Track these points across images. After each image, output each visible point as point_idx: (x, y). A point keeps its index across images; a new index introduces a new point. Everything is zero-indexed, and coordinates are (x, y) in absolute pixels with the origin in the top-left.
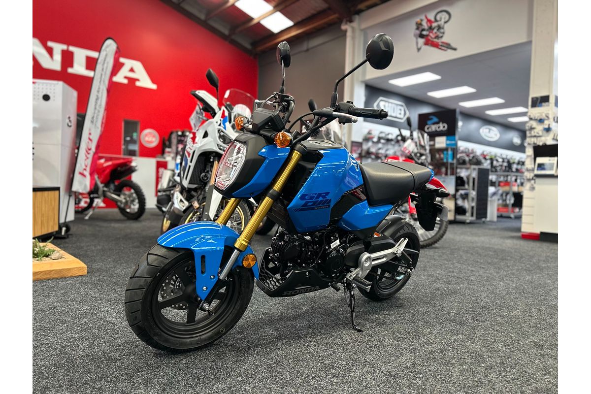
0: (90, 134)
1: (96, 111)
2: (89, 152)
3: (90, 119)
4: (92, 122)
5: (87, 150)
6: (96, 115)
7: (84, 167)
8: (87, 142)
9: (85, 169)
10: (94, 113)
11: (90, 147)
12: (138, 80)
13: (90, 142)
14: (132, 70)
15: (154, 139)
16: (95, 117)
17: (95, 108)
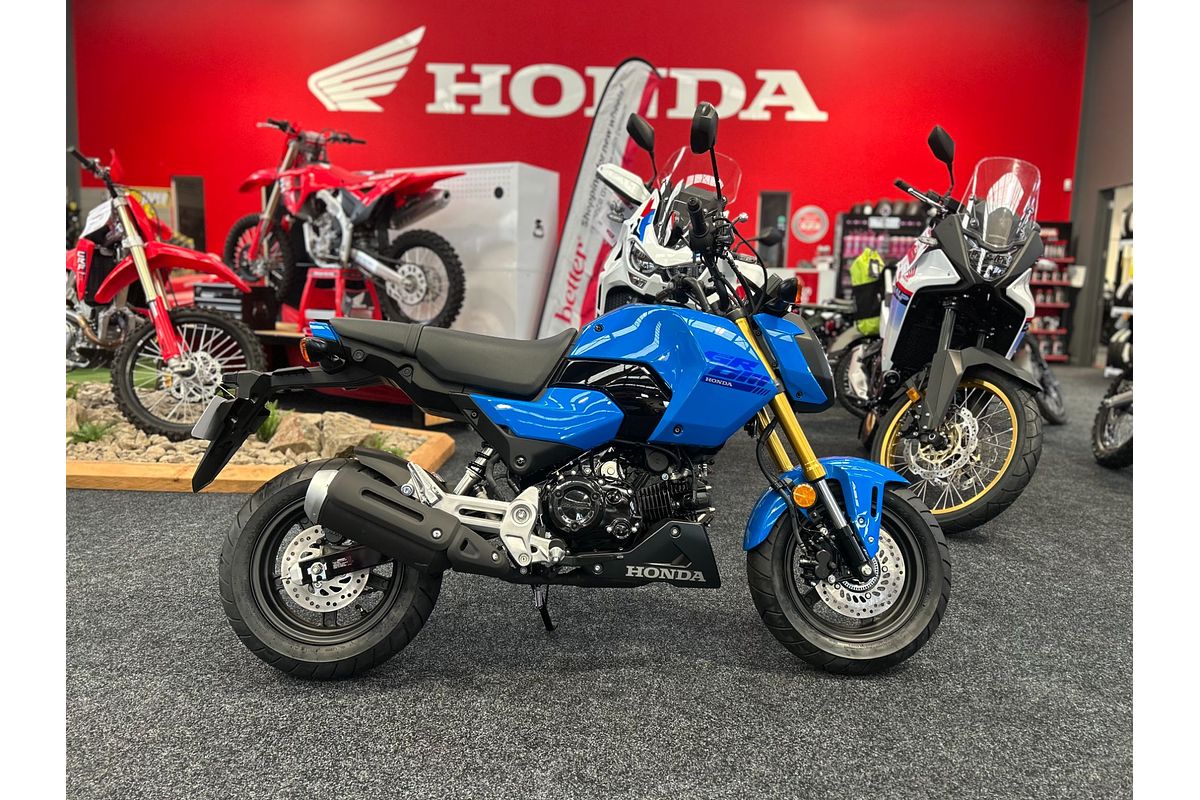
0: (580, 245)
1: (595, 203)
2: (579, 277)
3: (580, 217)
4: (584, 223)
5: (574, 274)
6: (593, 210)
7: (566, 304)
8: (572, 260)
9: (568, 308)
10: (591, 205)
11: (579, 269)
12: (790, 108)
13: (580, 259)
14: (779, 91)
15: (818, 226)
16: (592, 213)
17: (593, 197)
